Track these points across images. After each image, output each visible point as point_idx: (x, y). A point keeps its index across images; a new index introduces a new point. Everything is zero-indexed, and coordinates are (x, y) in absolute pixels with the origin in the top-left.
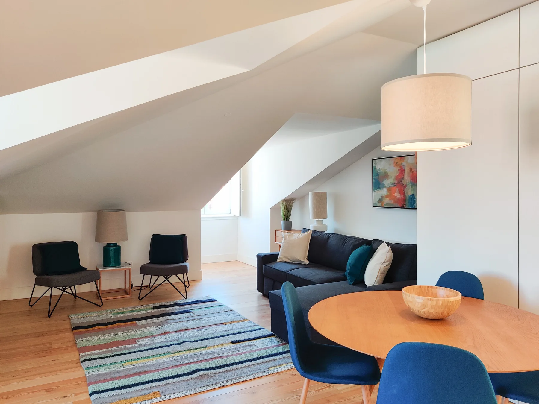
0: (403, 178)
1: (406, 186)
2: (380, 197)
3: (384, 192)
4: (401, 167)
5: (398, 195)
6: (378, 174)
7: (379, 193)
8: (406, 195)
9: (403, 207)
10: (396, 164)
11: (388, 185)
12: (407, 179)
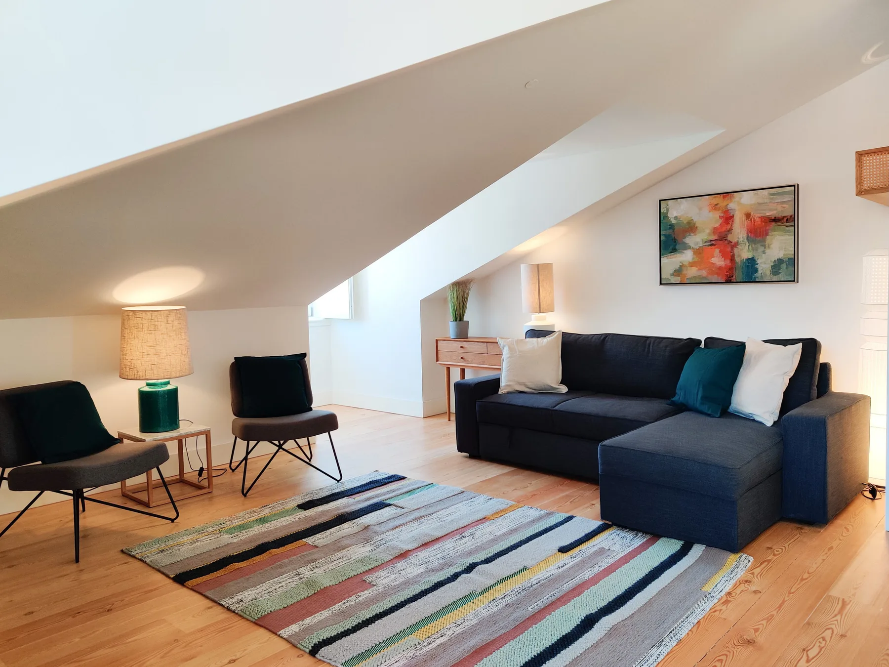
0: (730, 231)
1: (736, 244)
2: (677, 267)
3: (687, 256)
4: (726, 211)
5: (718, 261)
6: (672, 227)
7: (672, 262)
8: (737, 259)
9: (729, 281)
10: (715, 207)
11: (697, 243)
12: (739, 232)
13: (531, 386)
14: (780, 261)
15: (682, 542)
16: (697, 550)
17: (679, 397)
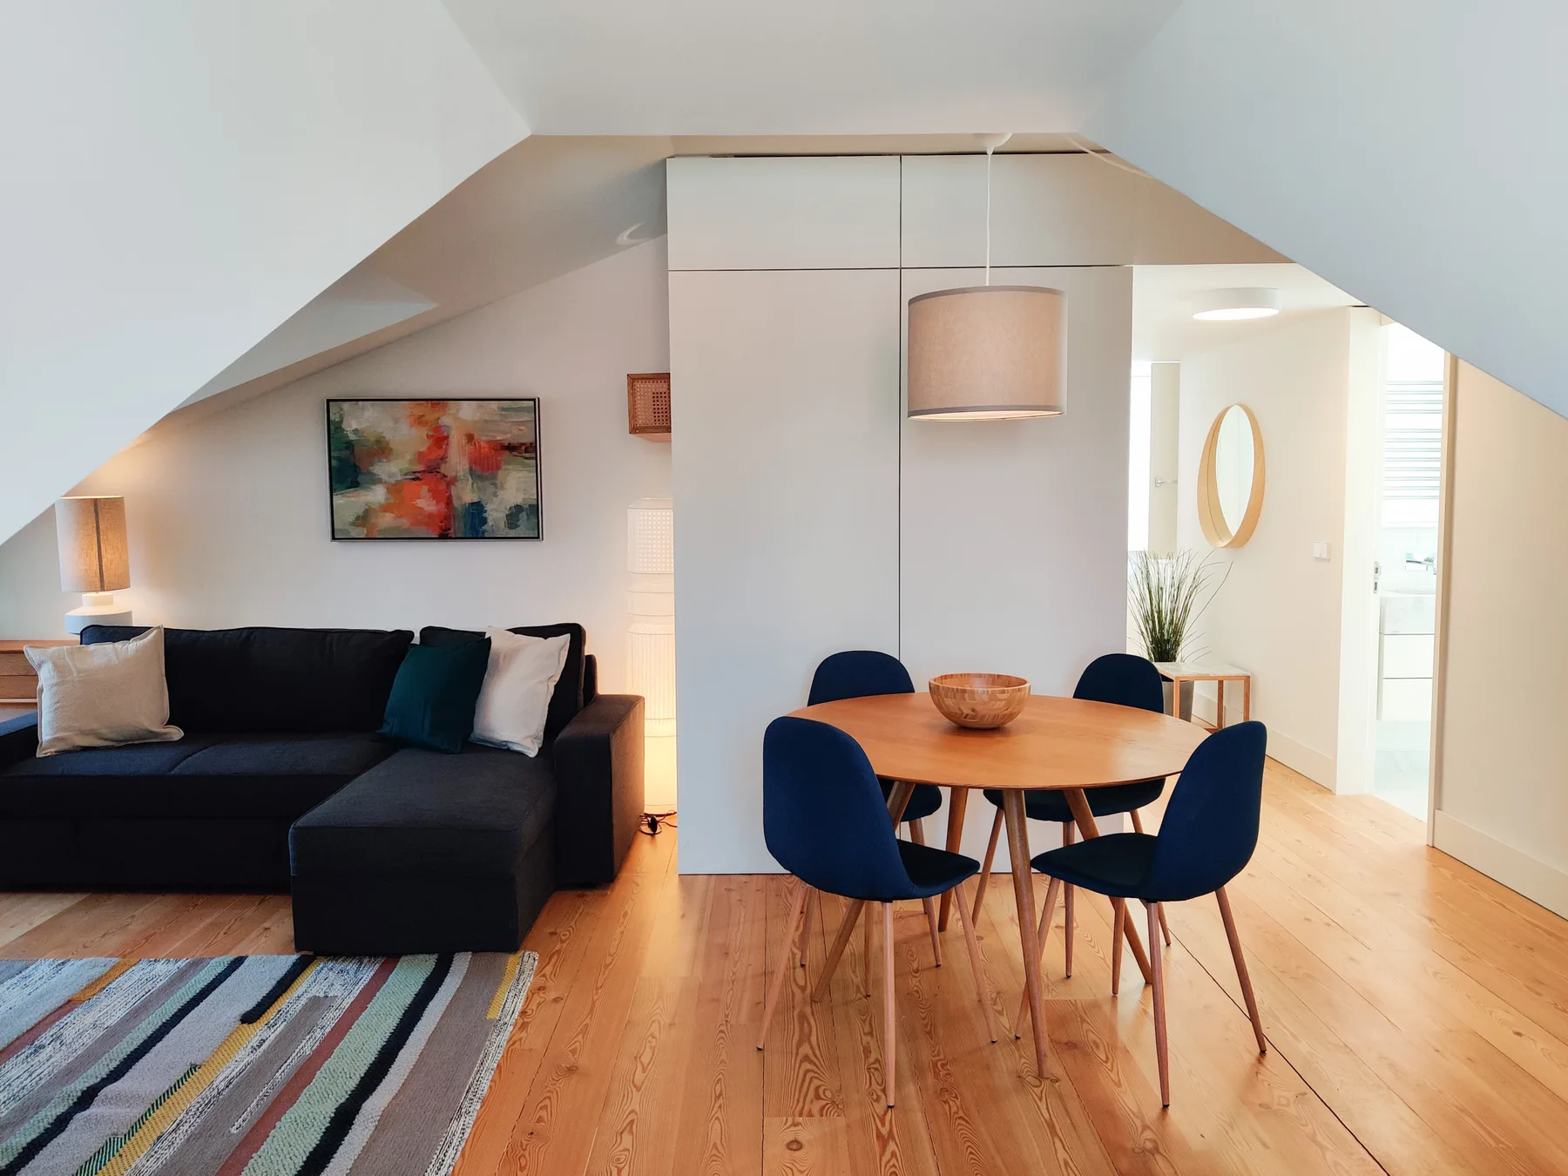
0: (443, 459)
1: (454, 480)
2: (360, 512)
3: (377, 495)
4: (437, 429)
5: (426, 503)
6: (350, 445)
7: (352, 502)
8: (456, 503)
9: (444, 536)
10: (419, 421)
11: (391, 475)
12: (457, 461)
13: (109, 736)
14: (518, 508)
15: (436, 956)
16: (461, 963)
17: (390, 726)
